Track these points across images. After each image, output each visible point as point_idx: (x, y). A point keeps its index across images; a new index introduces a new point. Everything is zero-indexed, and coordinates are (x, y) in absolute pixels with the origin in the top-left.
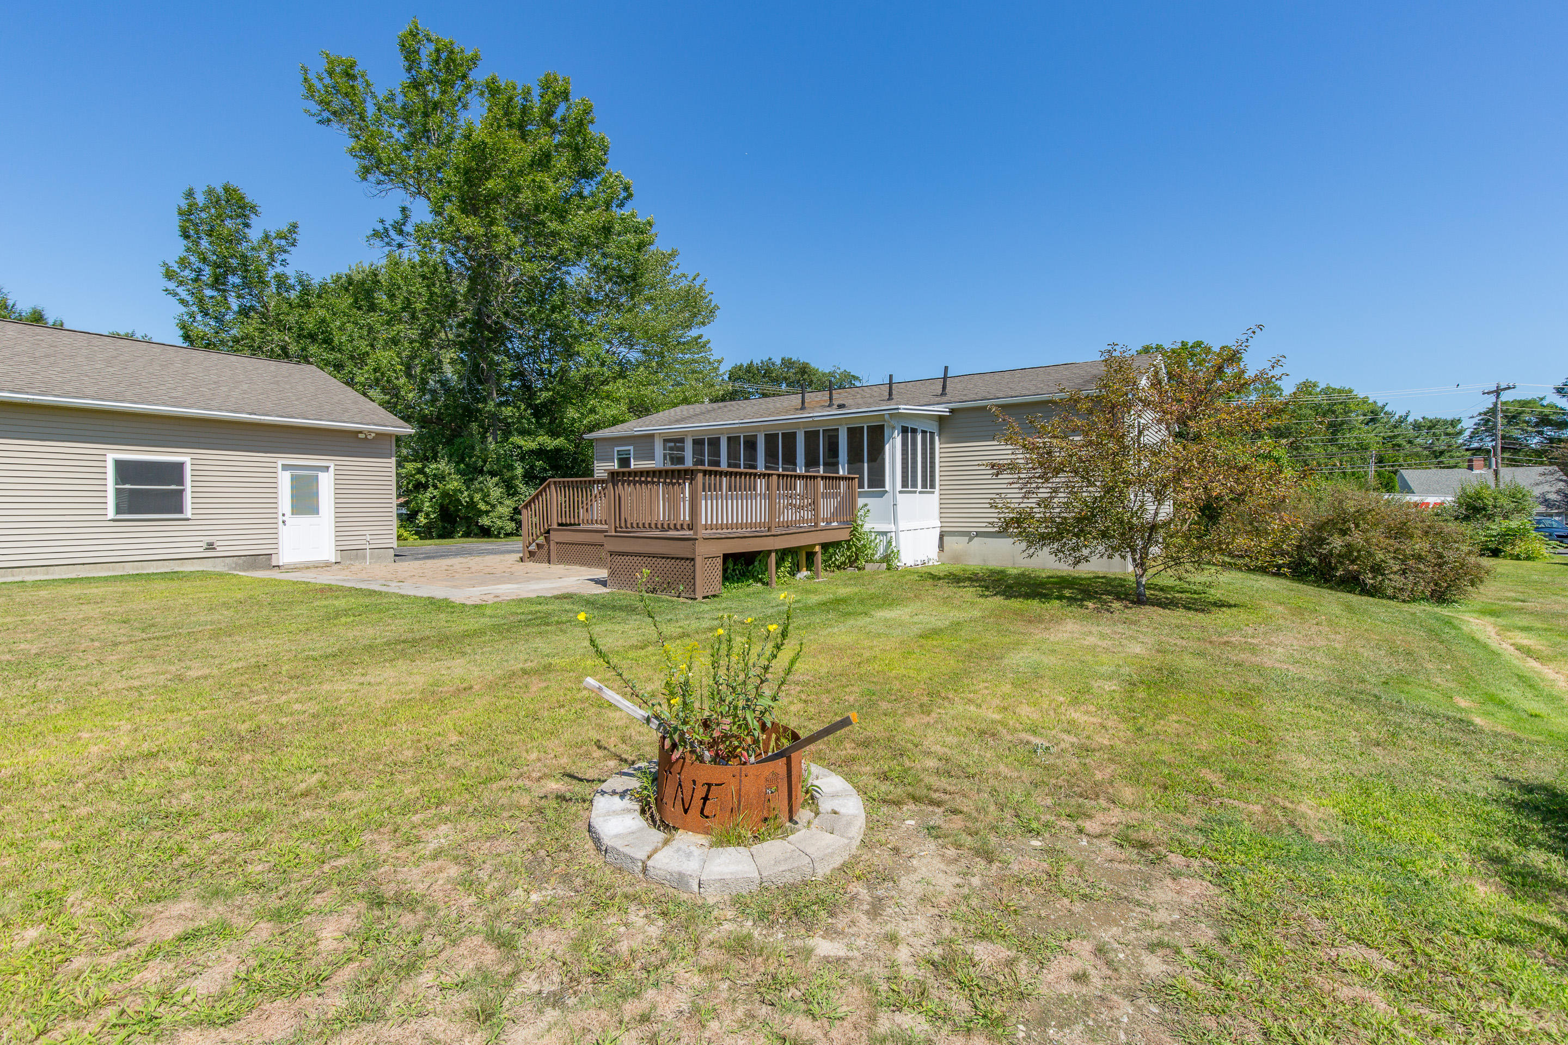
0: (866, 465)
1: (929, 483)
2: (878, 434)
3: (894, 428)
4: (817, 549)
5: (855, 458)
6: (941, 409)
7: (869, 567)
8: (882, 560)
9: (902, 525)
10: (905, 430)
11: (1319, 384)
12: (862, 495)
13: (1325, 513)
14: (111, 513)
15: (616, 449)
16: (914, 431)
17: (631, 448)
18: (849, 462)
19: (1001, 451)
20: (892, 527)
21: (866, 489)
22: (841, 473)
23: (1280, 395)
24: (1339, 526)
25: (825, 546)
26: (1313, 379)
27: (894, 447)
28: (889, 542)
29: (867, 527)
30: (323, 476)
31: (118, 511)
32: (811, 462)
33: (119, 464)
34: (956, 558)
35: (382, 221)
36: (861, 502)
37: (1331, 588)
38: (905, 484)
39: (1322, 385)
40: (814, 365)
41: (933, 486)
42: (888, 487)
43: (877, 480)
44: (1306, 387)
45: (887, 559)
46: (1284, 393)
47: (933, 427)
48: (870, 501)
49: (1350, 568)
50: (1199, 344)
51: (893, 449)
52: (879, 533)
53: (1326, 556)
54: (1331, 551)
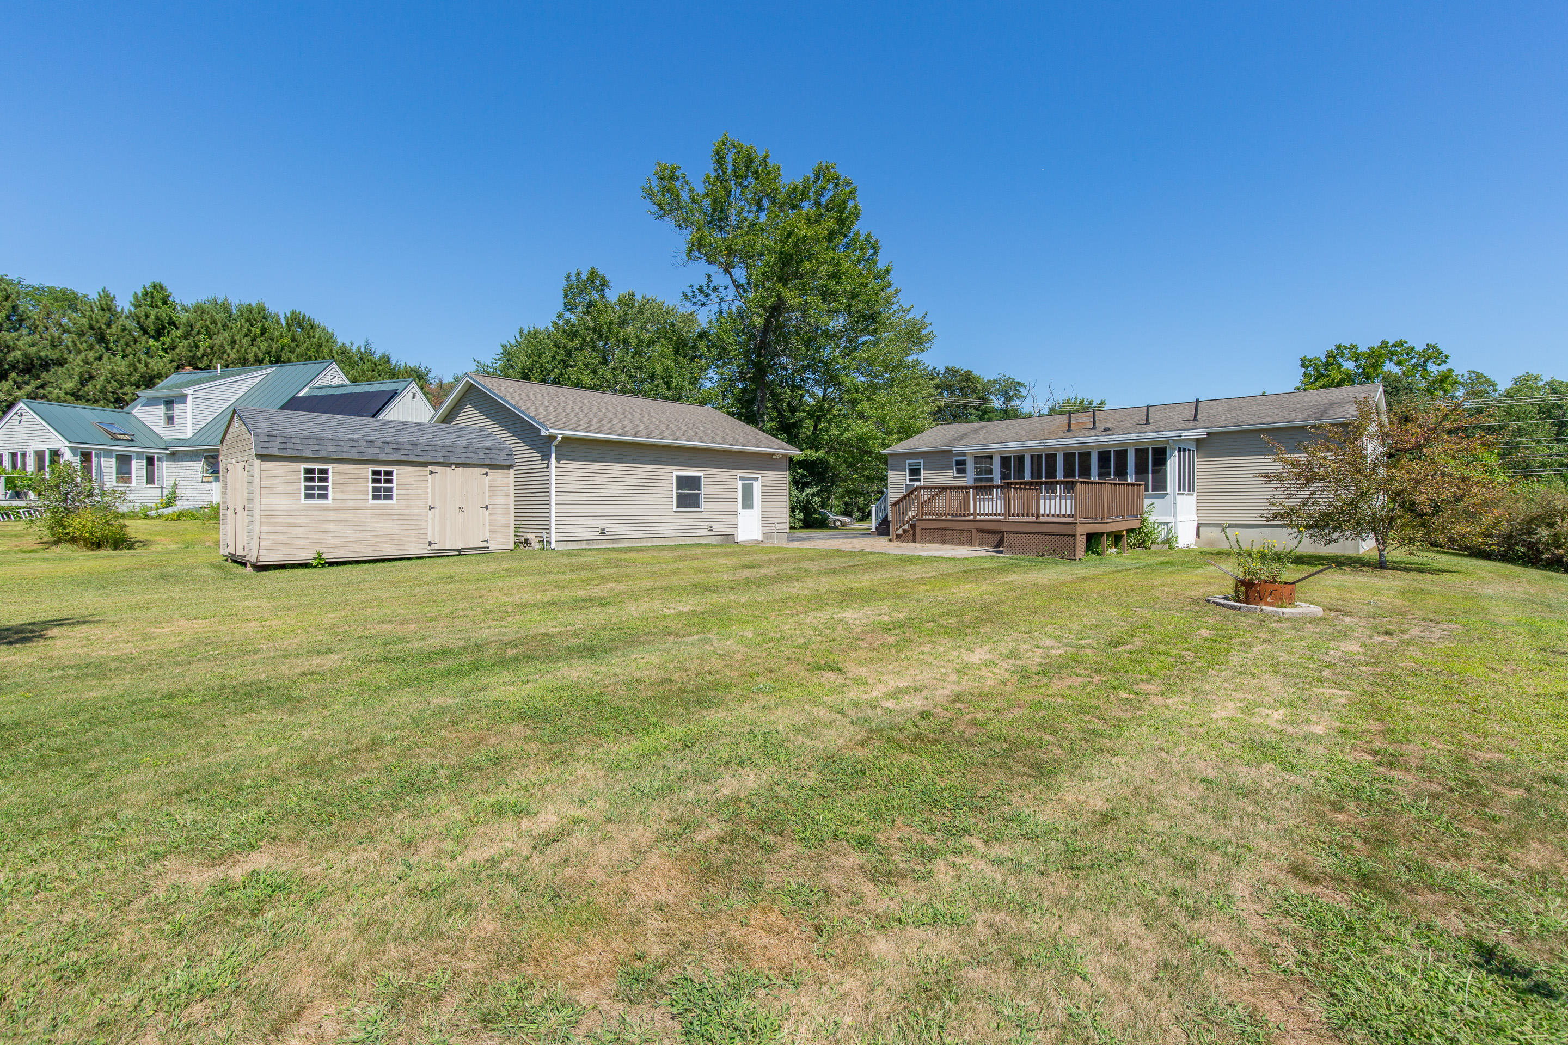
0: (1150, 475)
1: (1192, 488)
2: (1160, 456)
3: (1174, 449)
4: (1125, 533)
5: (1141, 470)
6: (1200, 433)
7: (1154, 547)
8: (1164, 543)
9: (1179, 518)
10: (1180, 450)
11: (1543, 378)
12: (1147, 496)
13: (1534, 510)
14: (675, 509)
15: (907, 462)
16: (1184, 450)
17: (922, 461)
18: (1136, 473)
19: (1268, 464)
20: (1171, 519)
21: (1150, 492)
22: (1129, 481)
23: (1495, 390)
24: (1547, 520)
25: (1128, 531)
26: (1534, 373)
27: (1174, 462)
28: (1171, 530)
29: (1151, 519)
30: (755, 483)
31: (678, 507)
32: (1103, 474)
33: (679, 478)
34: (1211, 543)
35: (691, 286)
36: (1147, 502)
37: (1538, 568)
38: (1179, 490)
39: (1546, 378)
40: (976, 373)
41: (1193, 491)
42: (1169, 490)
43: (1160, 485)
44: (1524, 384)
45: (1168, 541)
46: (1498, 388)
47: (1193, 446)
48: (1157, 501)
49: (1556, 552)
50: (1400, 344)
51: (1172, 465)
52: (1161, 523)
53: (1535, 544)
54: (1539, 539)
